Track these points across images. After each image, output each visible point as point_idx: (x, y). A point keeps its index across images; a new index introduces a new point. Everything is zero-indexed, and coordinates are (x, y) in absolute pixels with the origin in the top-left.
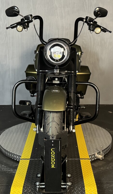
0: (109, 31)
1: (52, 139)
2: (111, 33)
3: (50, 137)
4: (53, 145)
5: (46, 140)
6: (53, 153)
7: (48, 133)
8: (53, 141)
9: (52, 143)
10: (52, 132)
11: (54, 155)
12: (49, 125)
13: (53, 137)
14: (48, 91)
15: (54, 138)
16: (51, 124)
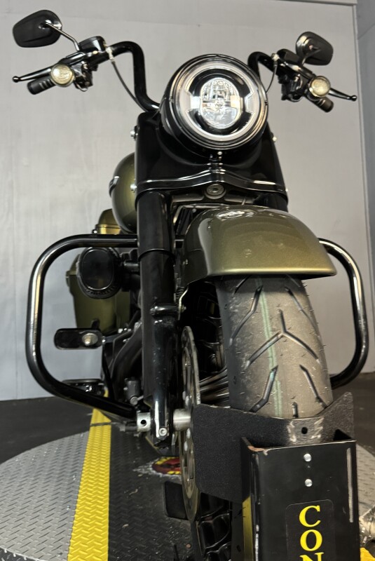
0: (348, 96)
1: (303, 444)
2: (354, 100)
3: (291, 427)
4: (309, 483)
5: (266, 451)
6: (311, 540)
7: (265, 411)
8: (308, 457)
9: (305, 471)
10: (285, 398)
11: (319, 555)
12: (260, 359)
13: (304, 431)
14: (209, 223)
15: (315, 437)
16: (271, 351)
